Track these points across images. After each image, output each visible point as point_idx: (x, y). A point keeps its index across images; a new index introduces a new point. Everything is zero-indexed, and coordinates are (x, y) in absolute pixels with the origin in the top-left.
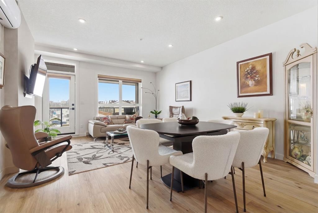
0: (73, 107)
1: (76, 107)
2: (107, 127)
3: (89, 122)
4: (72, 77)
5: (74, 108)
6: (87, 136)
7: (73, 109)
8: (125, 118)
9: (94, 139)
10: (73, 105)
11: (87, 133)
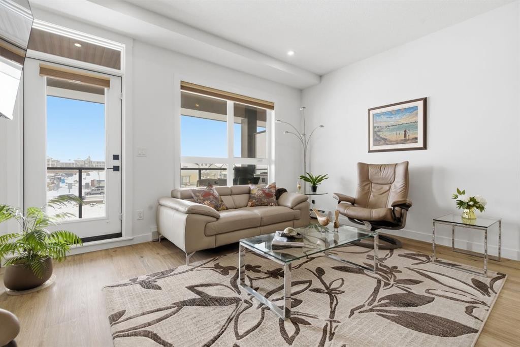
0: (117, 163)
1: (124, 163)
2: (219, 221)
3: (161, 205)
4: (114, 82)
5: (119, 167)
6: (155, 241)
7: (116, 169)
8: (249, 192)
9: (188, 258)
10: (116, 157)
11: (153, 233)
